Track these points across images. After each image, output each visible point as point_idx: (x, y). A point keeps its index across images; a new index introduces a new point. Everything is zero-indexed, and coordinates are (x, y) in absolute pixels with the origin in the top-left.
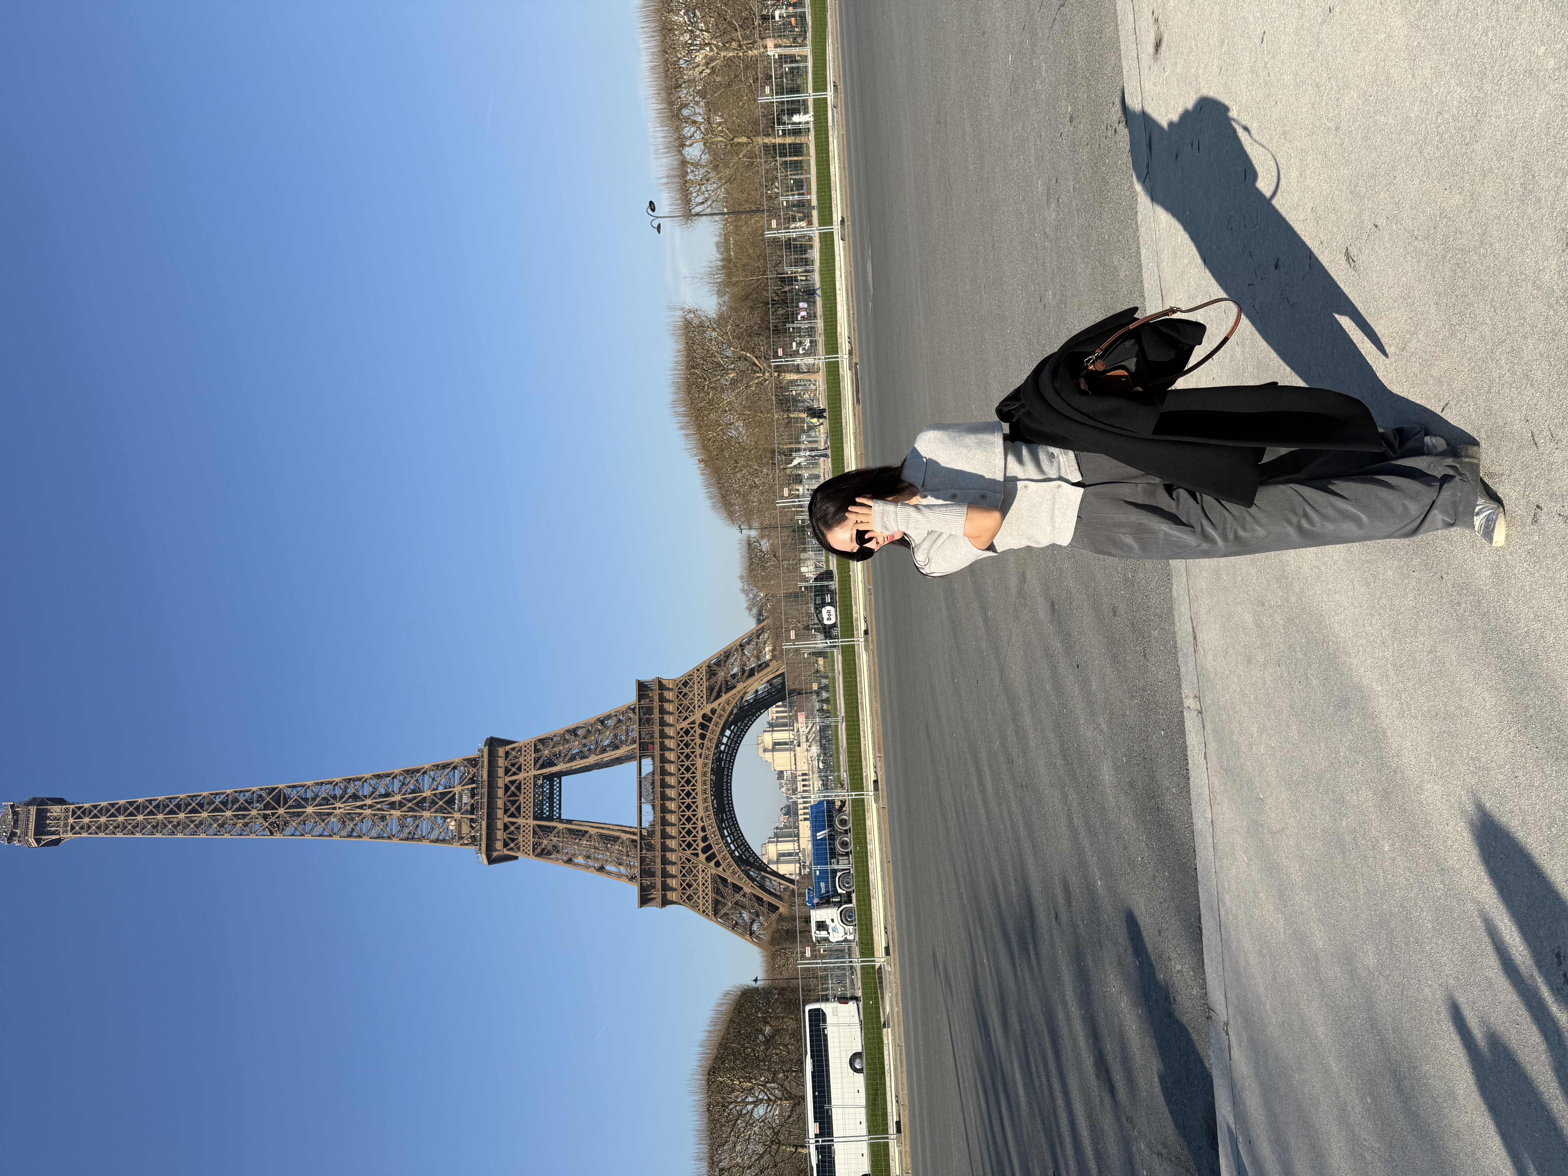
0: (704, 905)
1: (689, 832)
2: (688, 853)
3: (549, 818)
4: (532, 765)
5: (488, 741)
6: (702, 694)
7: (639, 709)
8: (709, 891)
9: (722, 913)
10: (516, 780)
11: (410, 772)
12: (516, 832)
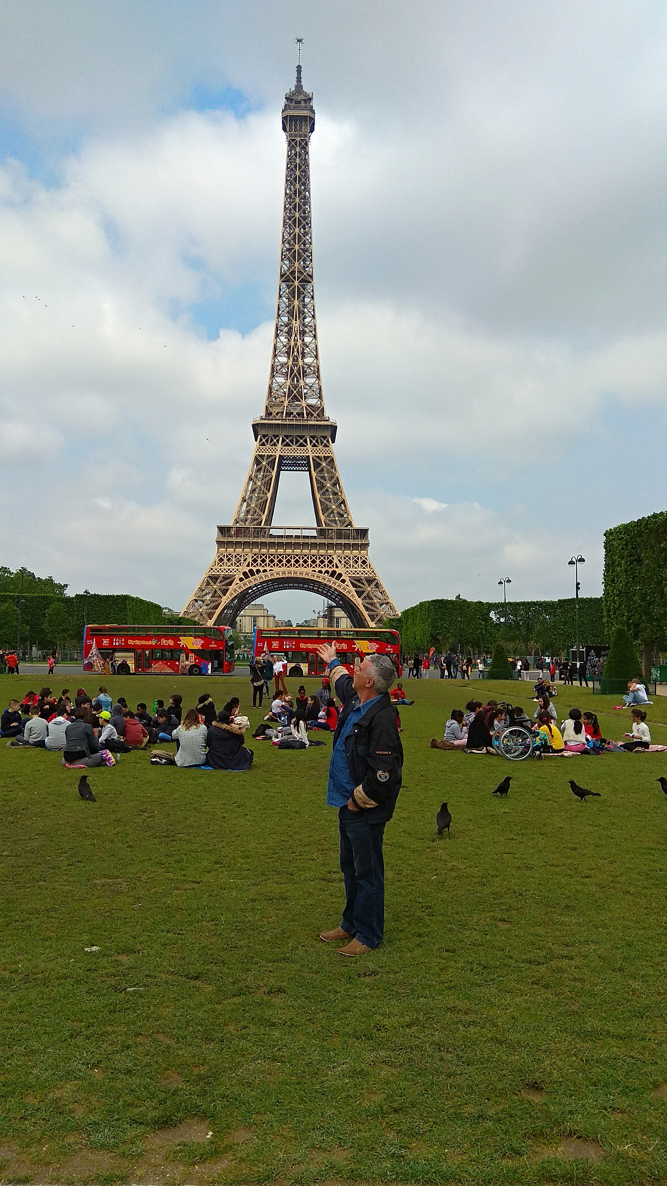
0: (216, 569)
1: (263, 561)
2: (250, 560)
3: (280, 464)
4: (317, 455)
5: (335, 424)
6: (356, 573)
7: (349, 530)
8: (224, 573)
9: (210, 581)
10: (307, 443)
11: (318, 369)
12: (272, 443)
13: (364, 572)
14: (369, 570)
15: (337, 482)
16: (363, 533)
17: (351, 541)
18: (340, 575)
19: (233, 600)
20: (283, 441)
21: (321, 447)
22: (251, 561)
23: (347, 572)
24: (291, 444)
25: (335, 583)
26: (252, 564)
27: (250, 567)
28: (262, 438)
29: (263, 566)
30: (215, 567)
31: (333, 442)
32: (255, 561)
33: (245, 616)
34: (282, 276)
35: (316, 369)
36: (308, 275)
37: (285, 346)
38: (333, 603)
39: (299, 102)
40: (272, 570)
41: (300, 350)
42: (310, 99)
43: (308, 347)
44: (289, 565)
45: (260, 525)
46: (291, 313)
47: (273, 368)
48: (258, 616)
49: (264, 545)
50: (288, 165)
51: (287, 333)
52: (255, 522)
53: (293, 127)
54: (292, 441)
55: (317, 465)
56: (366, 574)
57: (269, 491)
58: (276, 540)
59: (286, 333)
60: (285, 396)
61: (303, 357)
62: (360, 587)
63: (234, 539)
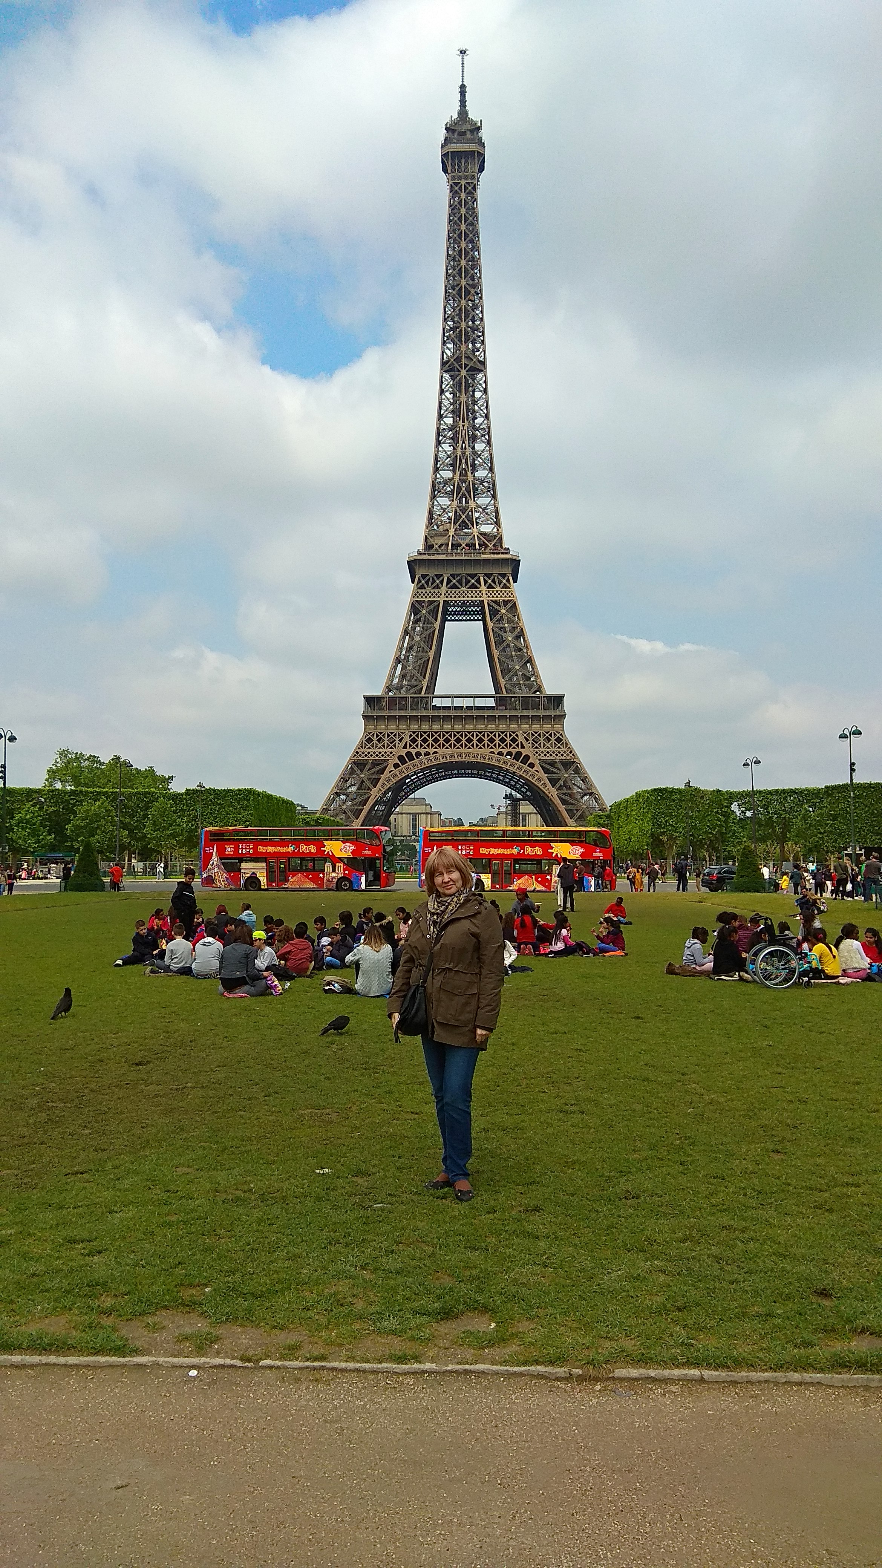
0: (363, 753)
1: (425, 741)
2: (407, 739)
3: (445, 612)
4: (493, 599)
5: (517, 558)
6: (548, 755)
7: (538, 697)
8: (374, 757)
9: (356, 768)
10: (480, 584)
11: (494, 485)
12: (434, 585)
13: (559, 752)
14: (565, 750)
15: (521, 634)
16: (558, 700)
17: (542, 713)
18: (527, 757)
19: (386, 793)
20: (449, 581)
21: (498, 588)
22: (408, 742)
23: (537, 753)
24: (460, 586)
25: (520, 768)
26: (410, 746)
27: (408, 750)
28: (421, 579)
29: (425, 748)
30: (362, 750)
31: (515, 581)
32: (414, 741)
33: (402, 814)
34: (443, 364)
35: (491, 486)
36: (480, 361)
37: (449, 456)
38: (518, 795)
39: (464, 133)
40: (437, 753)
41: (470, 461)
42: (479, 129)
43: (479, 456)
44: (458, 745)
45: (420, 693)
46: (456, 413)
47: (433, 486)
48: (419, 814)
49: (425, 718)
50: (450, 216)
51: (452, 439)
52: (412, 691)
53: (456, 167)
54: (460, 582)
55: (494, 613)
56: (562, 755)
57: (431, 649)
58: (442, 713)
59: (450, 439)
60: (450, 523)
61: (474, 470)
62: (553, 773)
63: (386, 713)
